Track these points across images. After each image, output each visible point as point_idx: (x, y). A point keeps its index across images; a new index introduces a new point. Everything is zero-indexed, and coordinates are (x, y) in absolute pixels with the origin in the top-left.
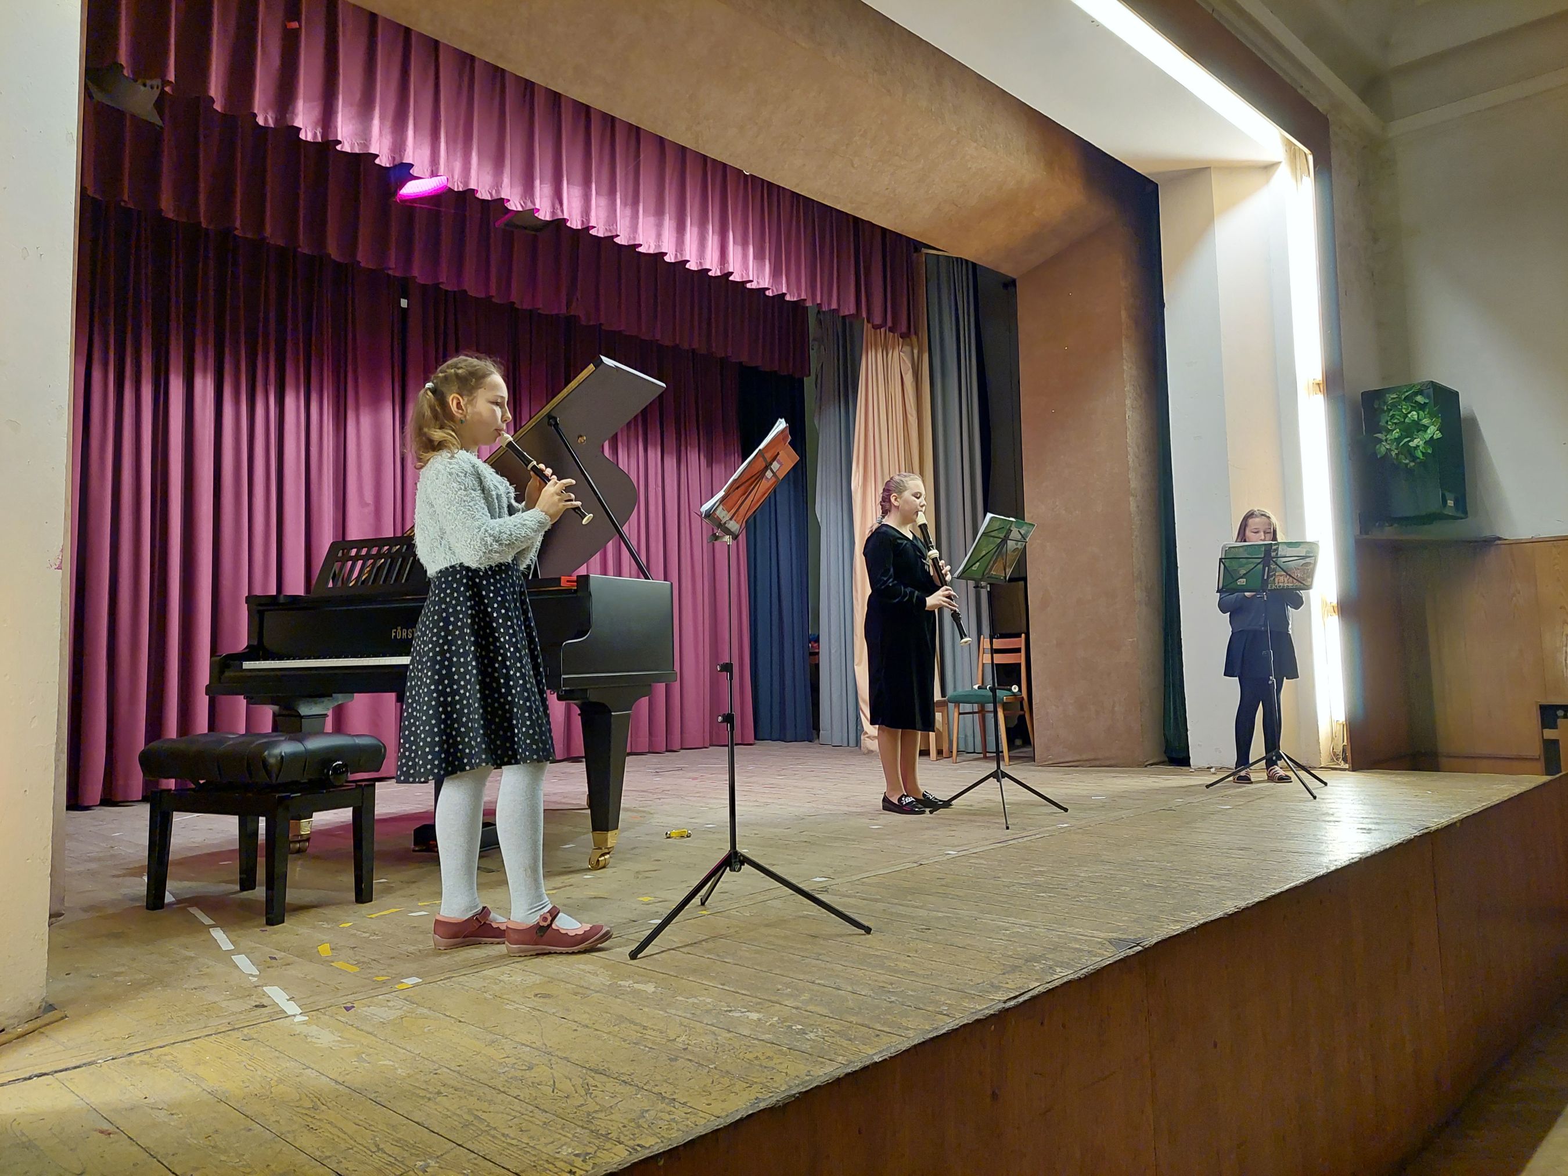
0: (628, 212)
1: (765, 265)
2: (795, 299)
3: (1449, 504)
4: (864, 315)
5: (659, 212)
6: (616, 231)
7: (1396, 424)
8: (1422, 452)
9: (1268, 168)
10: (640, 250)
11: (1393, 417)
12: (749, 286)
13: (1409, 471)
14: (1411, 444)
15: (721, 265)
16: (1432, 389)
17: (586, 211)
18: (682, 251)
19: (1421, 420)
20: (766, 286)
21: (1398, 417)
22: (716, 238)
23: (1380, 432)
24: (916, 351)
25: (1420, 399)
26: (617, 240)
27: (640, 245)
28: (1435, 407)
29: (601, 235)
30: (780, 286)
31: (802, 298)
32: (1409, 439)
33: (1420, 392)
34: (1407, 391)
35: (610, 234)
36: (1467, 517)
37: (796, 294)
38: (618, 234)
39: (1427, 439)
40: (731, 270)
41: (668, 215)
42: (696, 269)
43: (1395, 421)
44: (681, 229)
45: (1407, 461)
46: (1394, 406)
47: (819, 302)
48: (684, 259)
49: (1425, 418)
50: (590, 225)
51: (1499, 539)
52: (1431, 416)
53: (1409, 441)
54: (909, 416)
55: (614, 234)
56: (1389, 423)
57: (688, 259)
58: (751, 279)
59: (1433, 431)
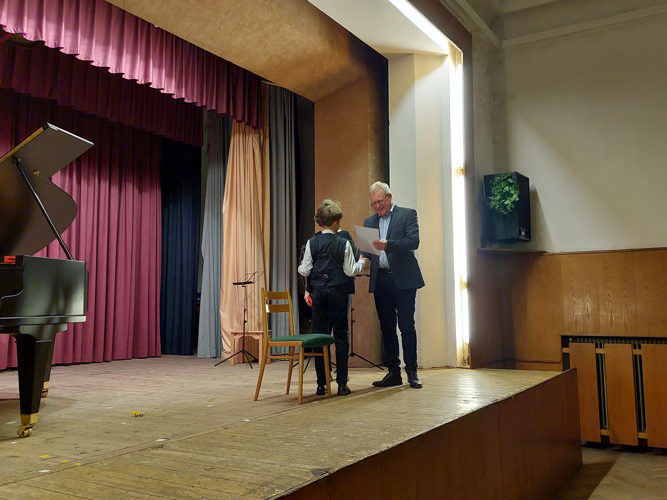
0: (86, 41)
1: (172, 81)
2: (190, 102)
3: (522, 234)
4: (231, 114)
5: (106, 44)
6: (77, 51)
7: (499, 192)
8: (510, 207)
9: (442, 57)
10: (93, 64)
11: (497, 189)
12: (162, 91)
13: (505, 216)
14: (505, 203)
15: (145, 78)
16: (516, 176)
17: (58, 38)
18: (120, 67)
19: (510, 191)
20: (173, 93)
21: (500, 189)
22: (142, 63)
23: (491, 196)
24: (262, 137)
25: (510, 180)
26: (78, 57)
27: (93, 62)
28: (517, 185)
29: (67, 53)
30: (181, 94)
31: (194, 102)
32: (504, 200)
33: (511, 177)
34: (504, 176)
35: (73, 53)
36: (530, 241)
37: (191, 99)
38: (78, 53)
39: (513, 201)
40: (151, 81)
41: (112, 46)
42: (129, 79)
43: (498, 191)
44: (120, 55)
45: (503, 211)
46: (498, 183)
47: (204, 104)
48: (120, 72)
49: (512, 190)
50: (60, 46)
51: (545, 252)
52: (515, 189)
53: (505, 201)
54: (257, 173)
55: (75, 53)
56: (496, 192)
57: (123, 72)
58: (163, 88)
59: (515, 197)
